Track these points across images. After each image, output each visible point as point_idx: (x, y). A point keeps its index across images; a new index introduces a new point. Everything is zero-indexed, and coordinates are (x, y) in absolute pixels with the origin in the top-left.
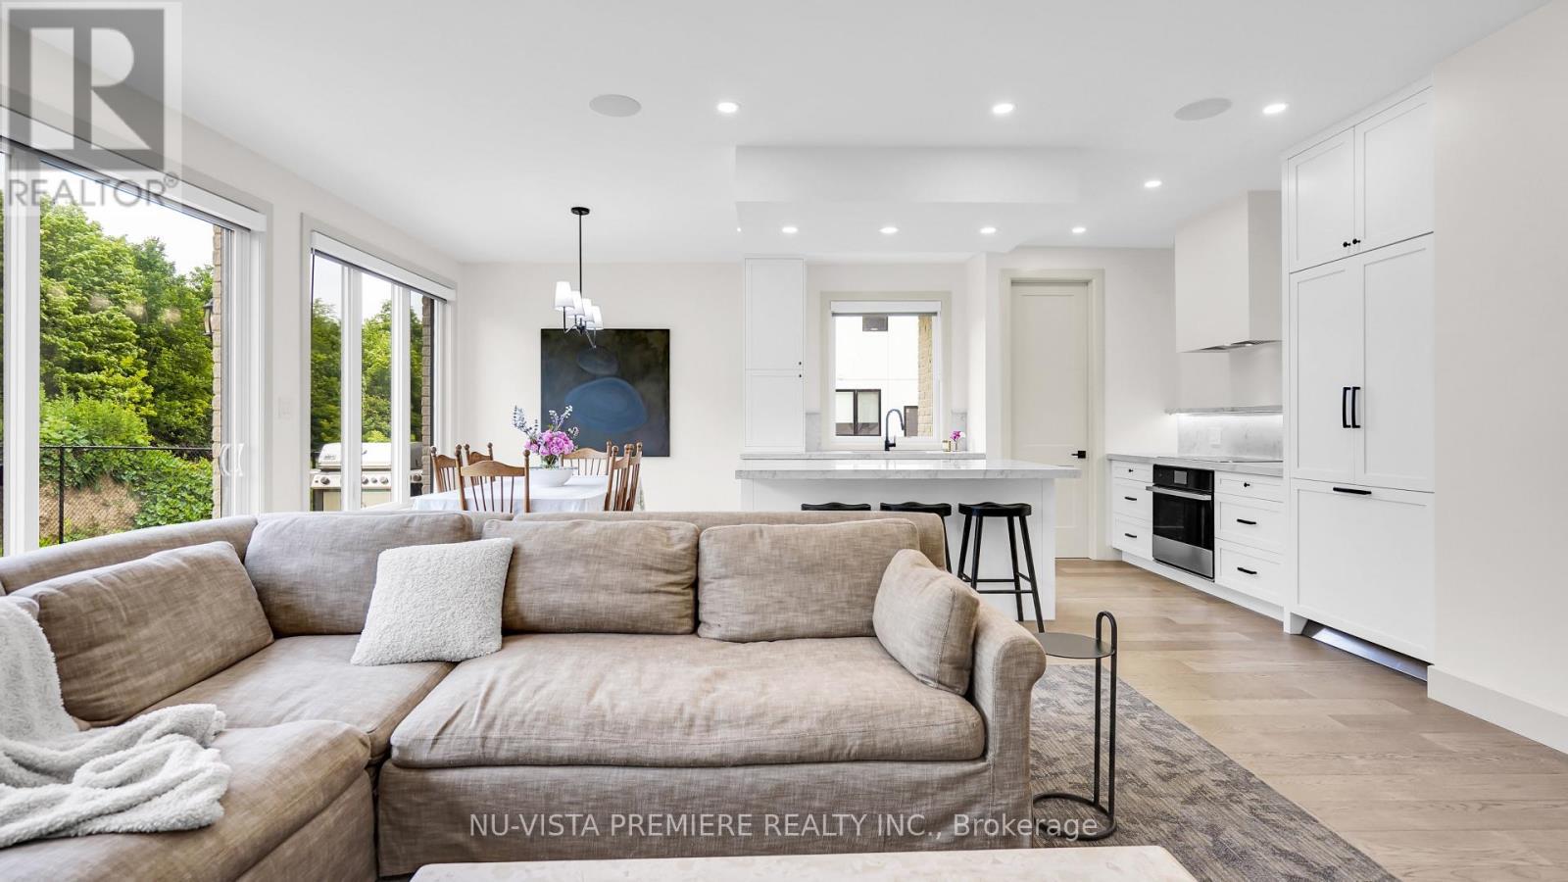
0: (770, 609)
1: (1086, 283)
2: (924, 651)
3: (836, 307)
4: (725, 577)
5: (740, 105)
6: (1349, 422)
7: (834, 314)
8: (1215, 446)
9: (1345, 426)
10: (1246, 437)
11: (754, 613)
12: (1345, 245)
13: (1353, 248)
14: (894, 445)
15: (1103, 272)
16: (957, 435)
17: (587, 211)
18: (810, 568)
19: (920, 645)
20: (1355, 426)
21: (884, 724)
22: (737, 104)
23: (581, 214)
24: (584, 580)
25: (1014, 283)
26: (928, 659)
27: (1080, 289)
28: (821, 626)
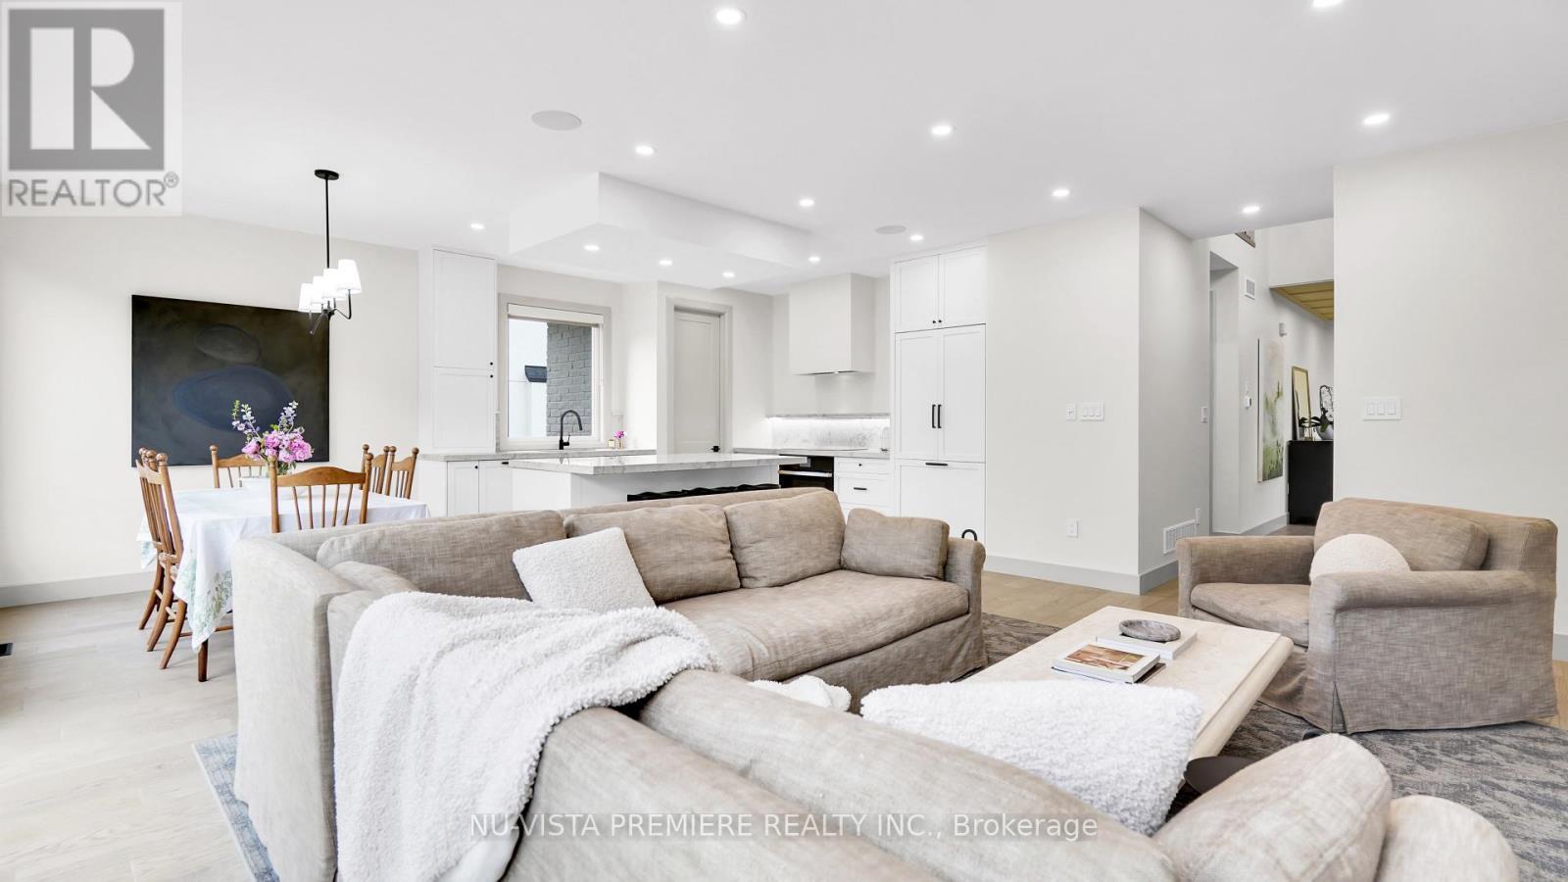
0: (792, 559)
1: (719, 315)
2: (928, 561)
3: (513, 310)
4: (760, 541)
5: (656, 150)
6: (936, 425)
7: (510, 316)
8: (805, 441)
9: (933, 427)
10: (830, 434)
11: (785, 564)
12: (934, 322)
13: (937, 325)
14: (568, 444)
15: (731, 308)
16: (621, 435)
17: (335, 176)
18: (806, 528)
19: (925, 558)
20: (939, 427)
21: (939, 601)
22: (654, 148)
23: (327, 179)
24: (685, 555)
25: (677, 309)
26: (932, 565)
27: (714, 320)
28: (820, 567)
